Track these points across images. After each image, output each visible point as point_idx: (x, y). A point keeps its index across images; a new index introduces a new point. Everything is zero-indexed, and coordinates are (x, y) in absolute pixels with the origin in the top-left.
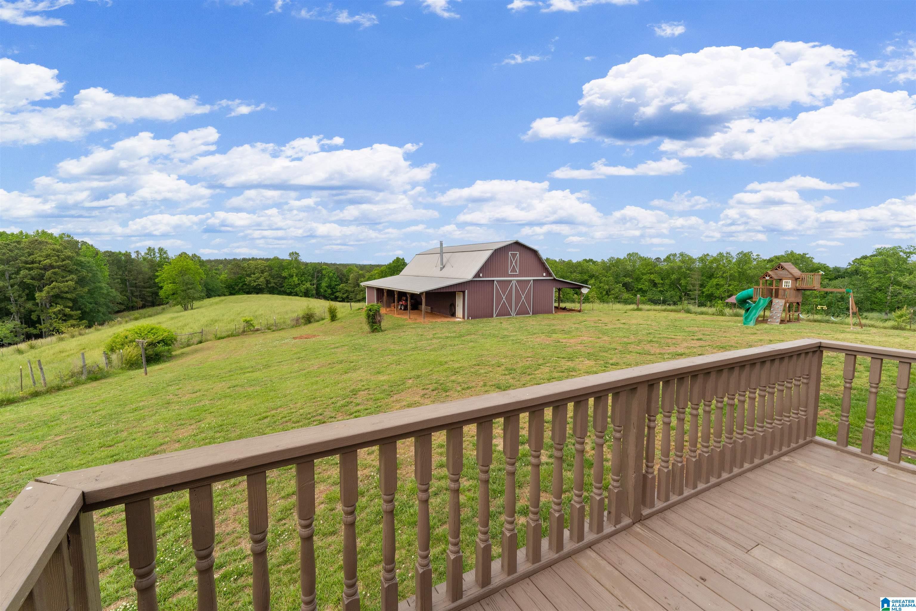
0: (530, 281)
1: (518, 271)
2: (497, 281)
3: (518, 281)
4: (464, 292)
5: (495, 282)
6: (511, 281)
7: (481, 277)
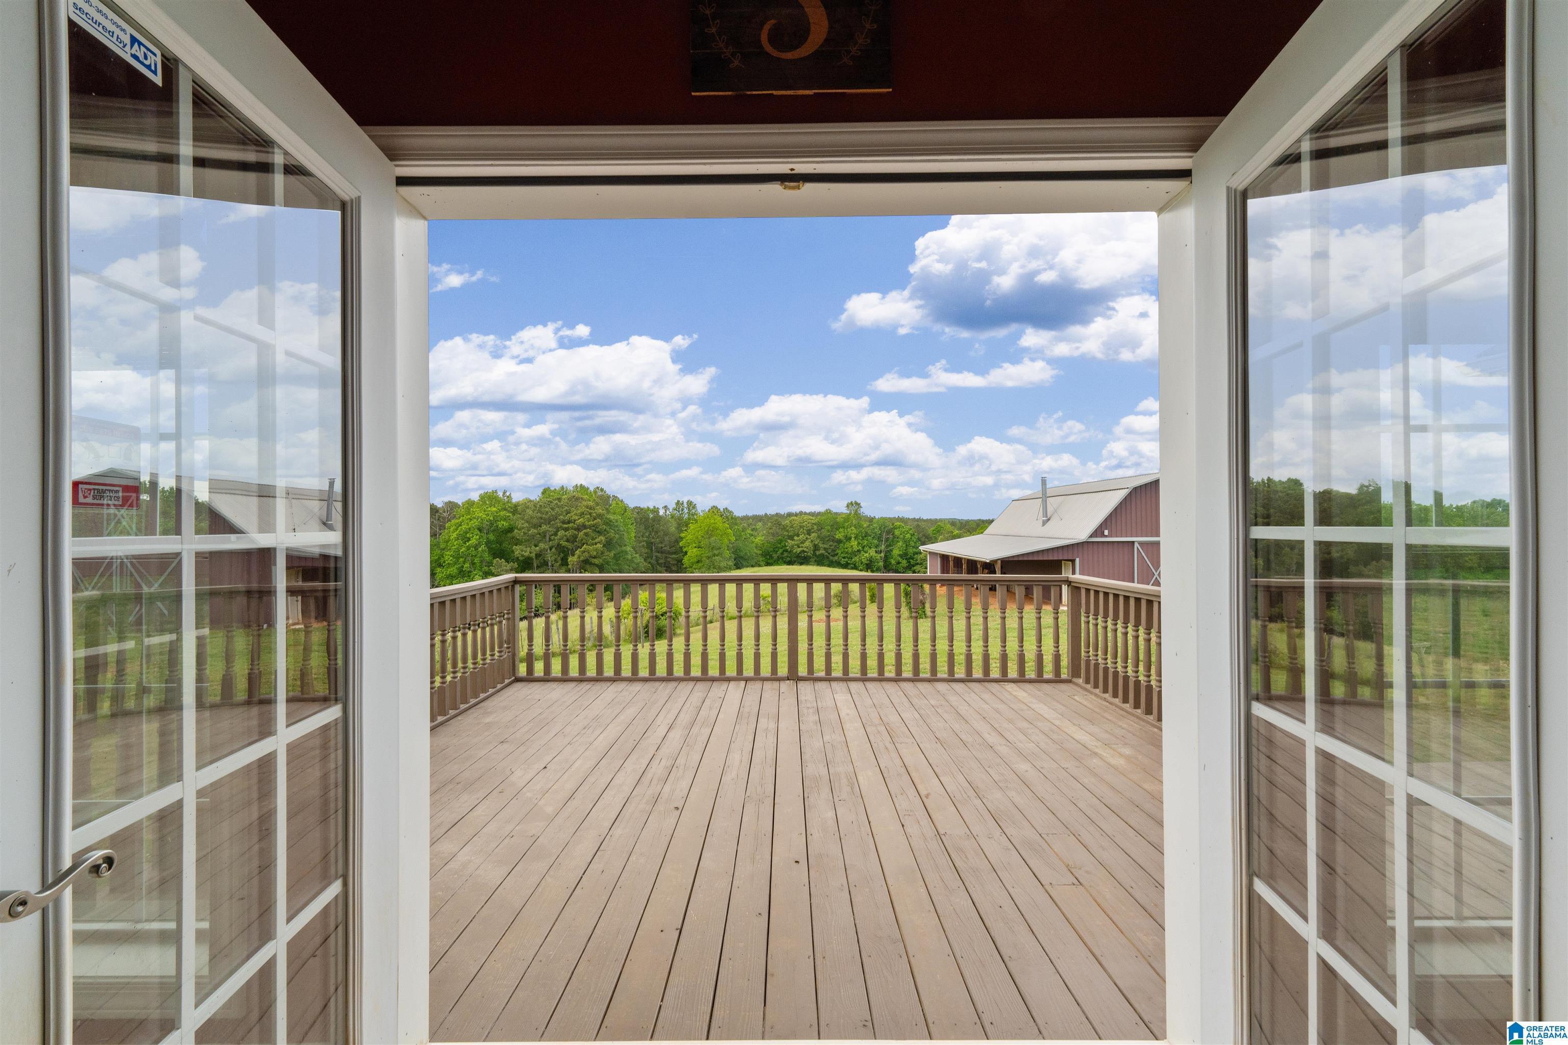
2: (1141, 543)
4: (1073, 561)
5: (1136, 545)
7: (1106, 536)
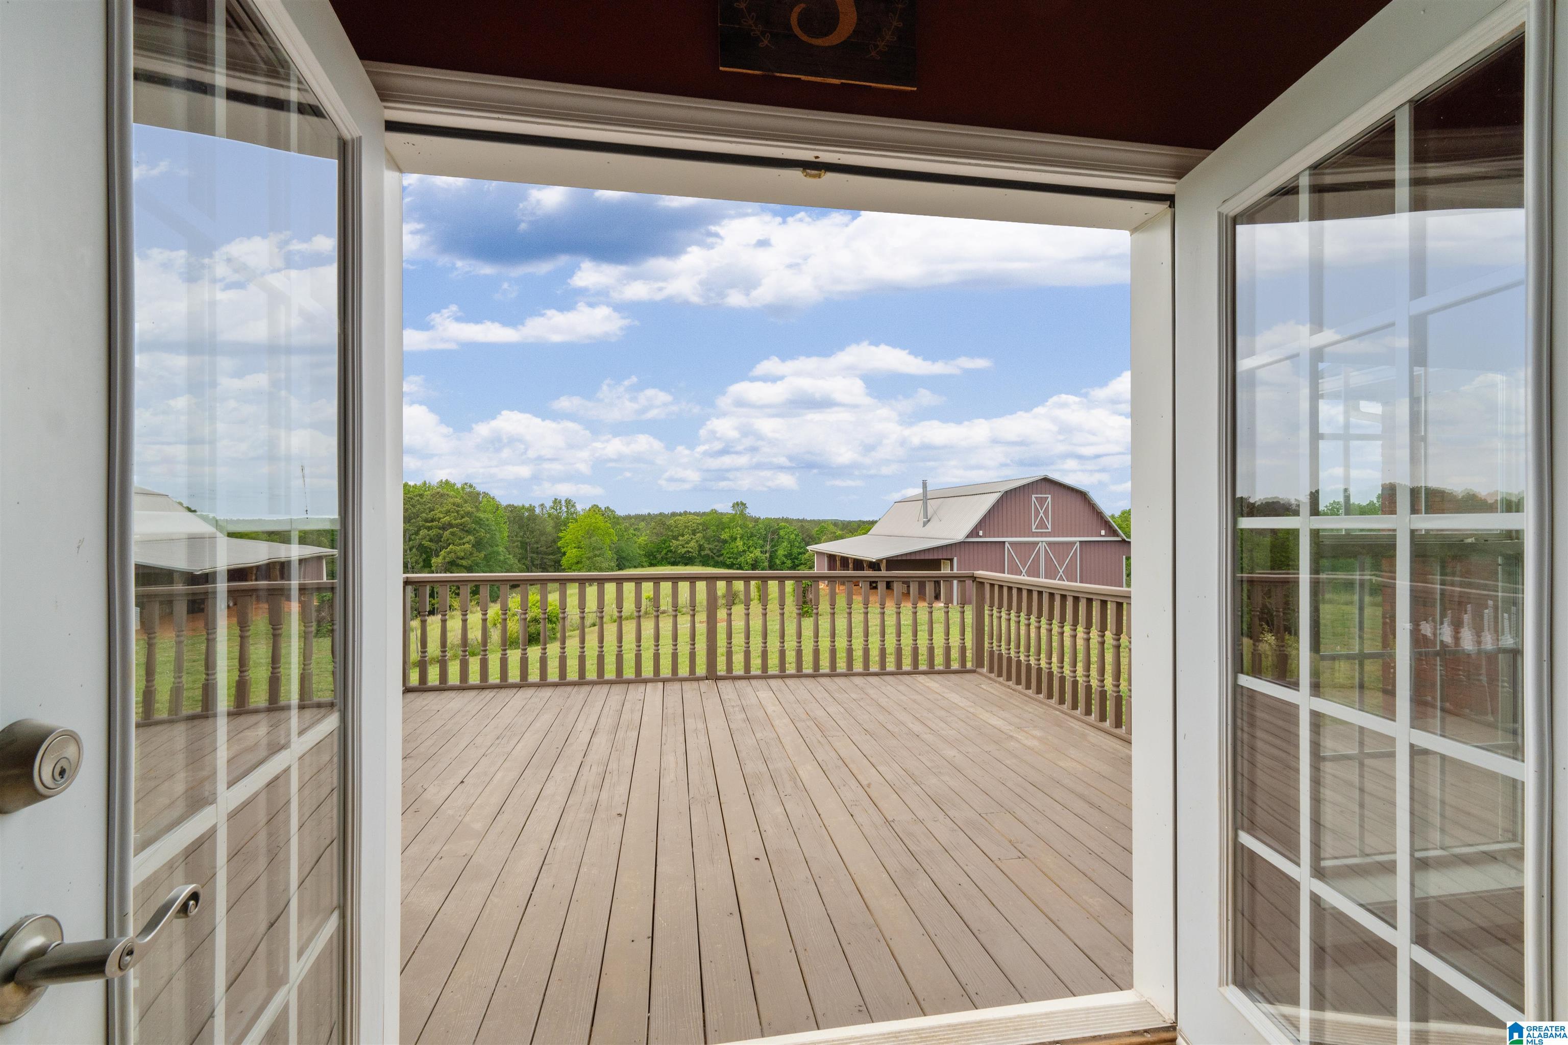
0: (1074, 543)
1: (1049, 527)
2: (1011, 543)
3: (1050, 544)
4: (951, 560)
5: (1007, 545)
6: (1037, 543)
7: (981, 537)
